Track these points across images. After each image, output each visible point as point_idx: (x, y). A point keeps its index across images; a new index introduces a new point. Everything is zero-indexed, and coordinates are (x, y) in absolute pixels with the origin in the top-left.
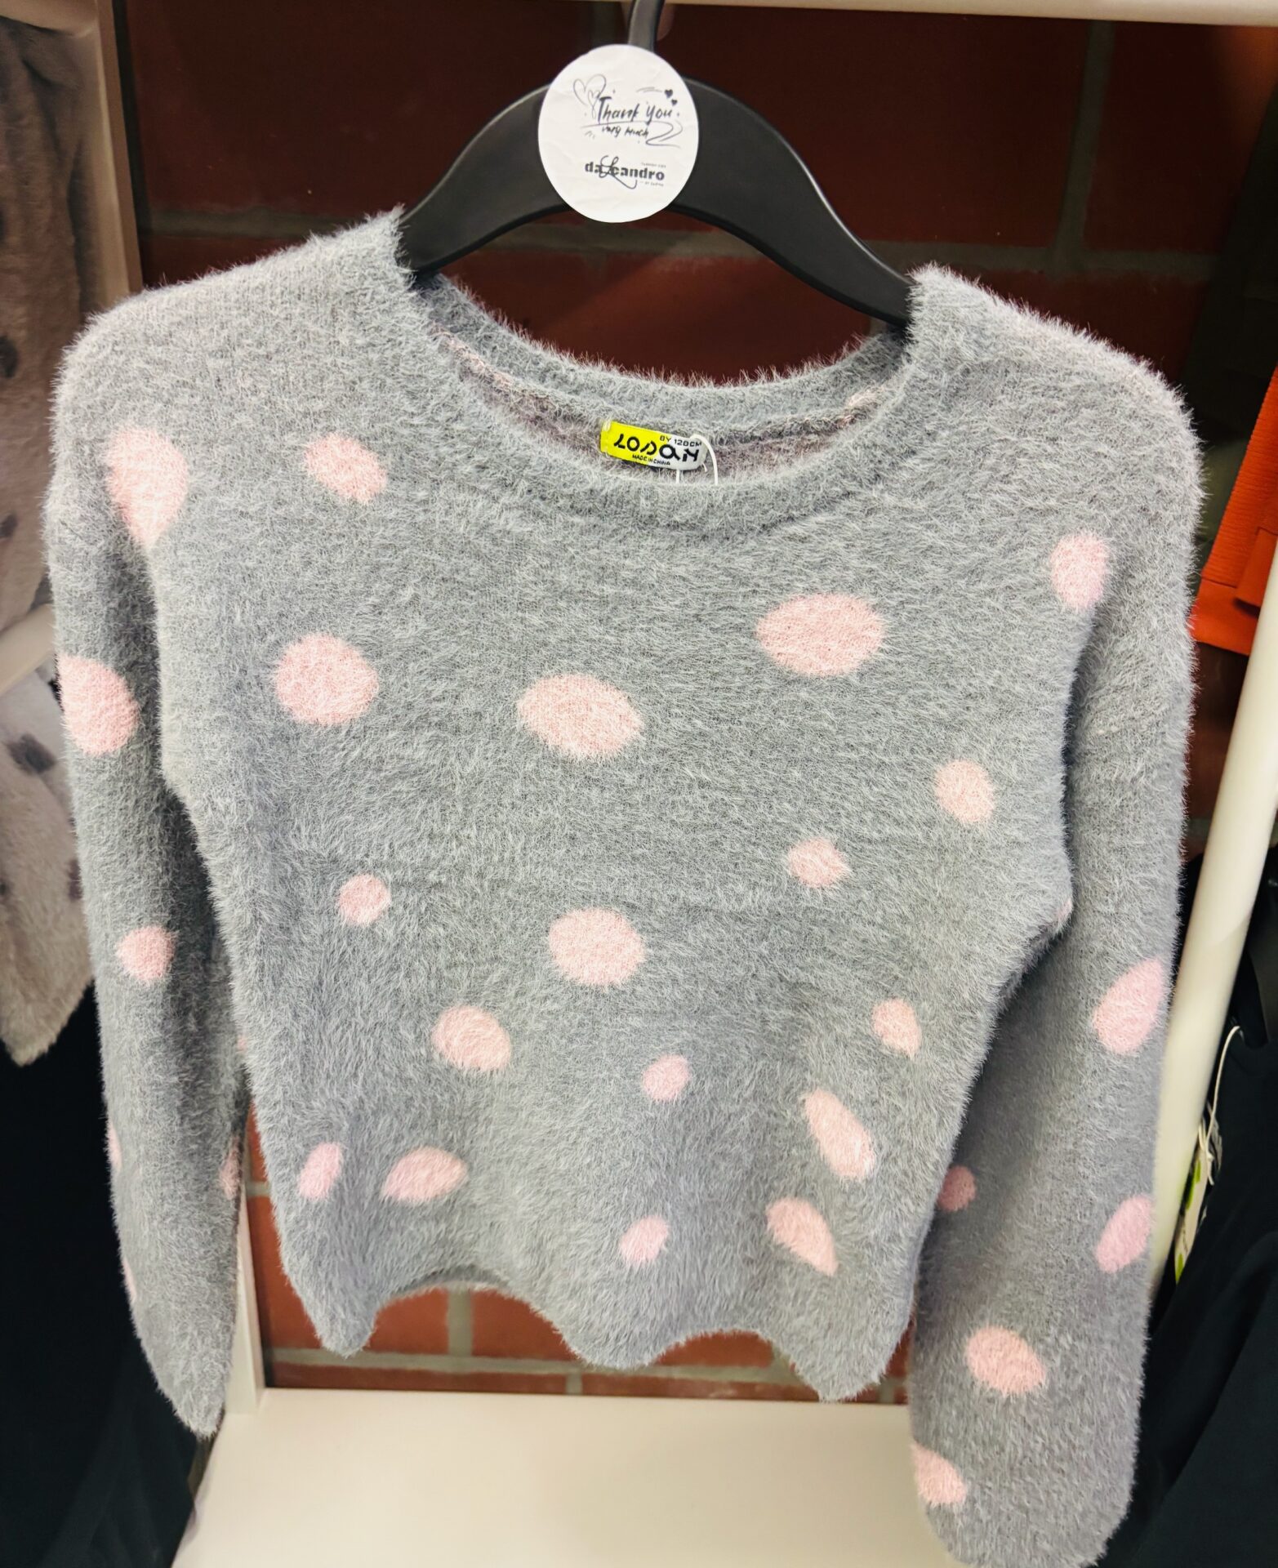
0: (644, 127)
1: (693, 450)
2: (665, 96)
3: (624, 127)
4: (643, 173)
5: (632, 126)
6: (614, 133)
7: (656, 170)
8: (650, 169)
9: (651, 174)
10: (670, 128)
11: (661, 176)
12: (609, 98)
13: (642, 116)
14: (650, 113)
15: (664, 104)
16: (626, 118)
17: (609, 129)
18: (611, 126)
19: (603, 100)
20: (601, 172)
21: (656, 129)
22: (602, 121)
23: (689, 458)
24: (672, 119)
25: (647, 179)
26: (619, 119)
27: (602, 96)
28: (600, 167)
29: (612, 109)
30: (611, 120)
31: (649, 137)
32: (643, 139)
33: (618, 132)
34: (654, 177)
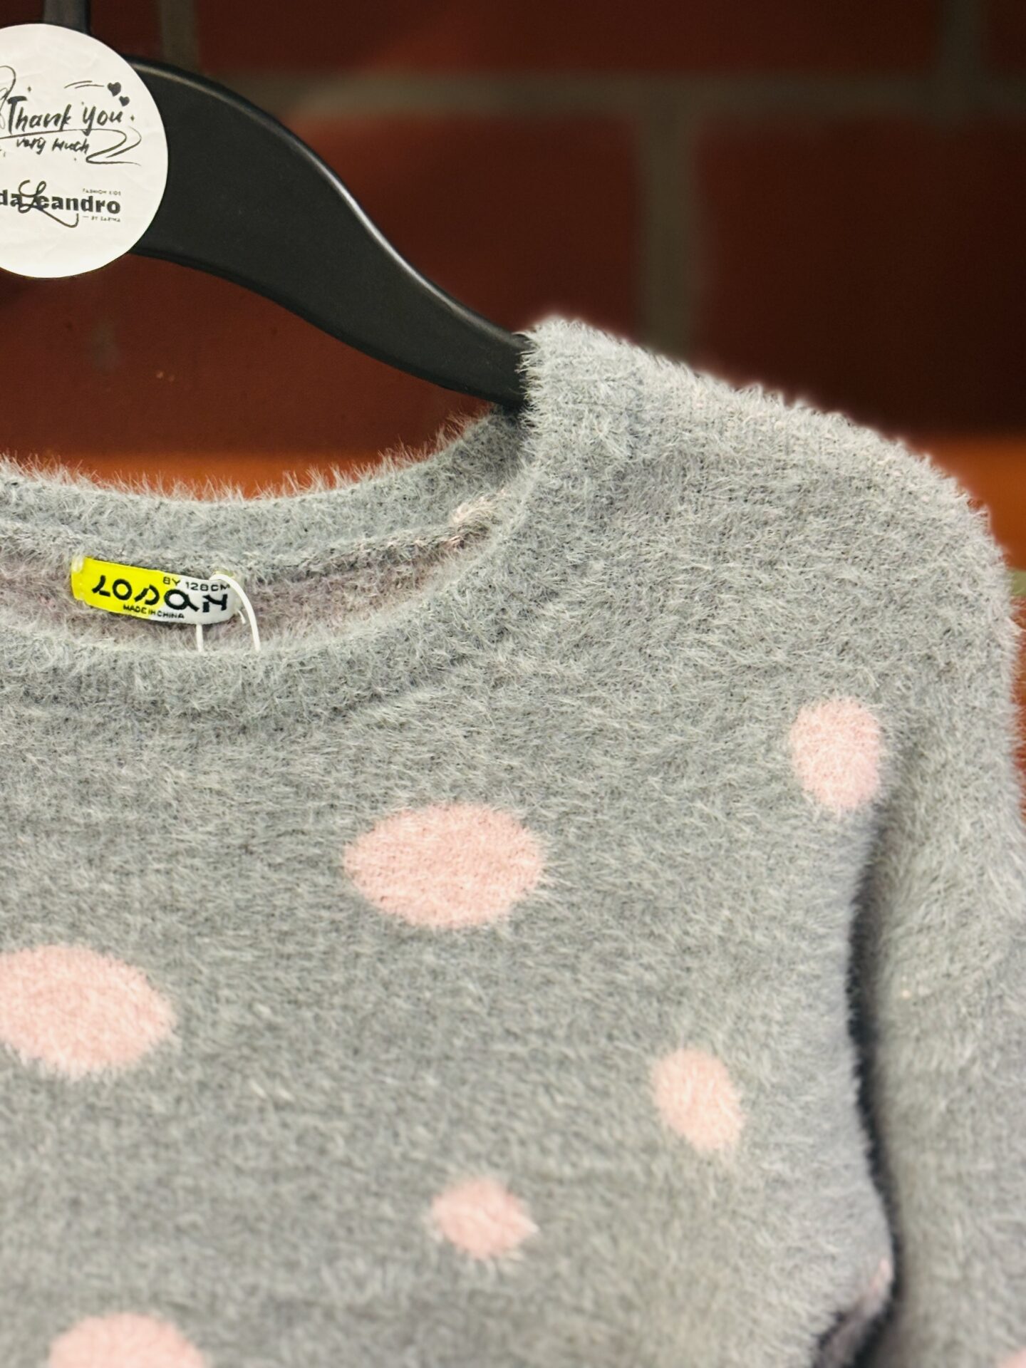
0: (81, 138)
1: (217, 596)
2: (110, 93)
3: (49, 139)
4: (88, 204)
5: (62, 137)
6: (36, 148)
7: (107, 199)
8: (96, 197)
9: (99, 205)
10: (123, 138)
11: (114, 208)
12: (23, 99)
13: (76, 122)
14: (89, 117)
15: (111, 104)
16: (51, 126)
17: (26, 143)
18: (31, 139)
19: (13, 101)
20: (21, 205)
21: (99, 140)
22: (15, 132)
23: (212, 606)
24: (124, 125)
25: (94, 213)
26: (41, 128)
27: (10, 96)
28: (18, 197)
29: (29, 113)
30: (28, 130)
31: (90, 152)
32: (81, 156)
33: (41, 147)
34: (104, 209)
